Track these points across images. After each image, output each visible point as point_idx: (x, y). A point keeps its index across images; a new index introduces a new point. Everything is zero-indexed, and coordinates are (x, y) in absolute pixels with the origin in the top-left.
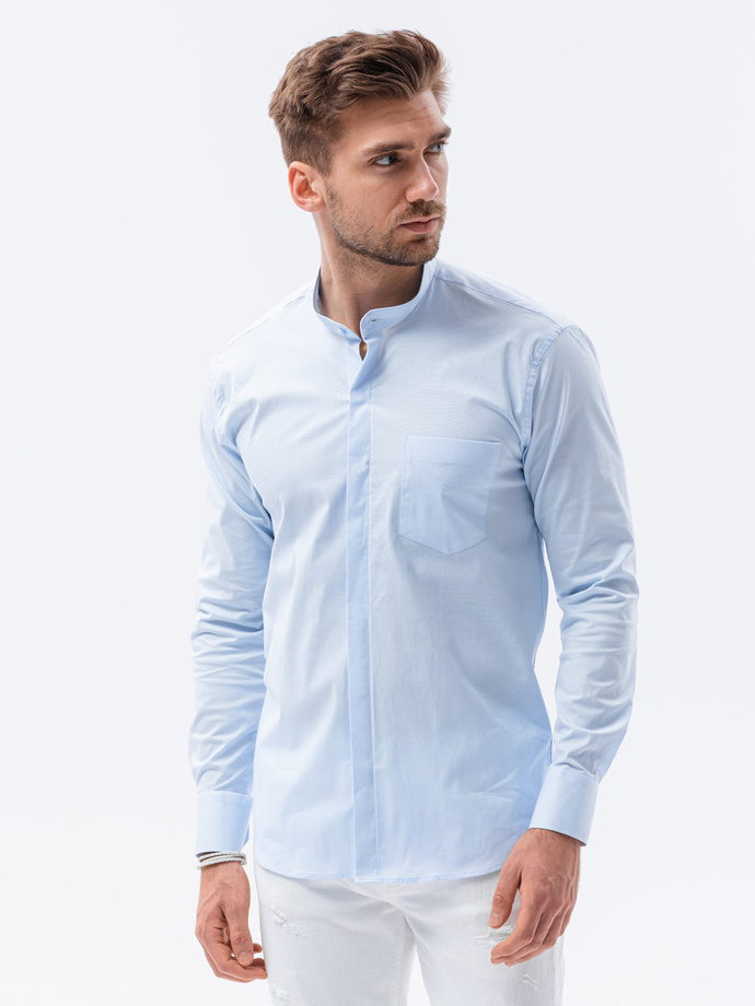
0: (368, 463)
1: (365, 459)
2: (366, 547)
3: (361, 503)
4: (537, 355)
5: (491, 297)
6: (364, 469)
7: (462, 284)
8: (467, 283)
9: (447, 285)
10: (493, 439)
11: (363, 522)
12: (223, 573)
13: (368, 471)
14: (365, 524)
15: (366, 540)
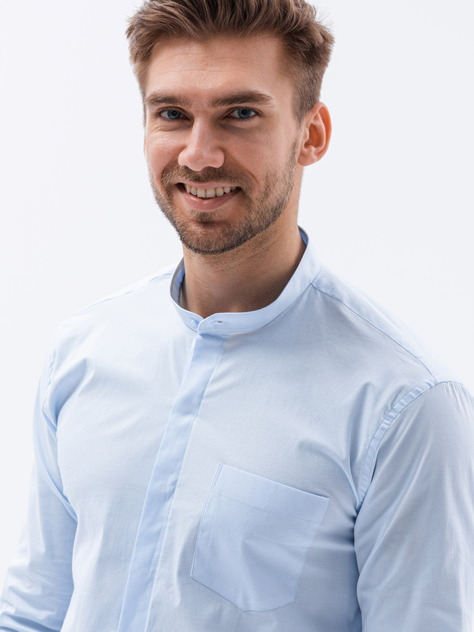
0: (174, 483)
1: (171, 478)
2: (151, 580)
3: (156, 528)
4: (397, 406)
5: (368, 323)
6: (168, 489)
7: (340, 301)
8: (345, 301)
9: (324, 298)
10: (320, 491)
11: (154, 551)
12: (32, 566)
13: (172, 492)
14: (156, 554)
15: (153, 572)
